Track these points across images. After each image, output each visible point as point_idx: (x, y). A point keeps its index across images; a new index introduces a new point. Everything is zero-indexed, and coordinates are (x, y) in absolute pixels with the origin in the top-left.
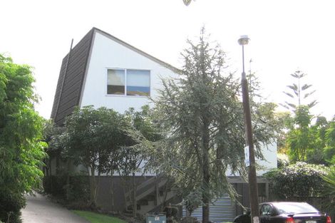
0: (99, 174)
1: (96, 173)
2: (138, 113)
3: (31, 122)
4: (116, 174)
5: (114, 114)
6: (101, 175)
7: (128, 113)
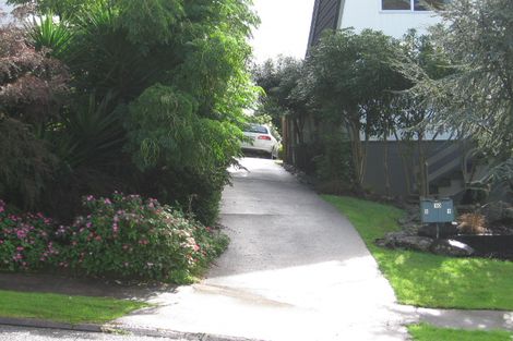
0: (367, 138)
1: (362, 137)
2: (424, 38)
3: (221, 52)
4: (391, 138)
5: (383, 39)
6: (371, 139)
7: (408, 38)
